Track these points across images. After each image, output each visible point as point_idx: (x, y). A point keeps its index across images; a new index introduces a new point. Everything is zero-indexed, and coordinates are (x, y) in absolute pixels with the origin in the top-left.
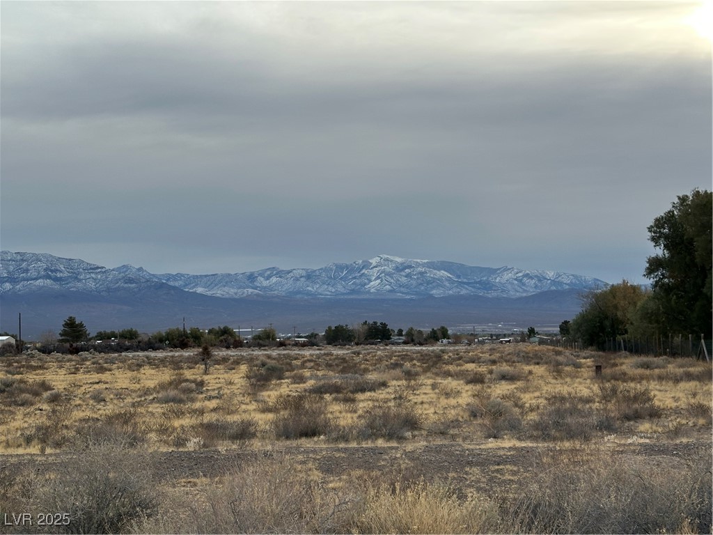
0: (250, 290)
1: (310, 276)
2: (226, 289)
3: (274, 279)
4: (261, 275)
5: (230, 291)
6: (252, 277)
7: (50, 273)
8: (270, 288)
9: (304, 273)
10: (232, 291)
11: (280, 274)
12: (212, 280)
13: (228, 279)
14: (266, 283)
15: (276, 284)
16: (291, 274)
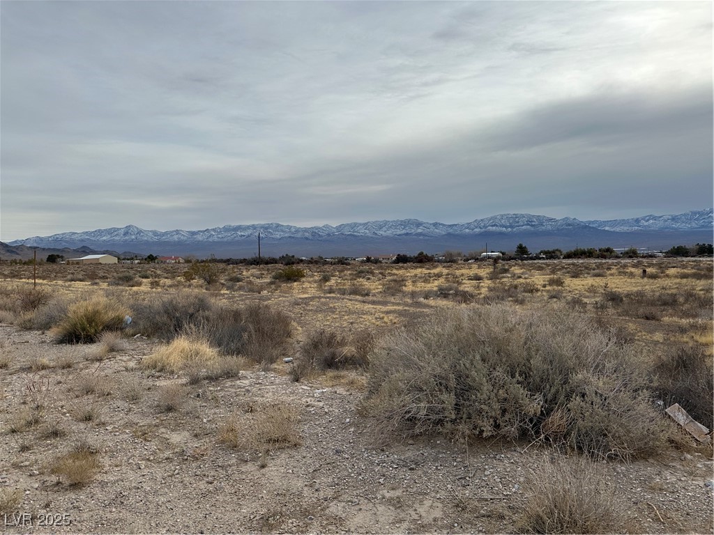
0: (636, 228)
1: (674, 219)
2: (622, 227)
3: (651, 221)
4: (642, 219)
5: (625, 229)
6: (637, 221)
7: (529, 223)
8: (649, 226)
9: (670, 217)
10: (626, 228)
11: (655, 218)
12: (614, 223)
13: (623, 222)
14: (646, 224)
15: (652, 223)
16: (661, 219)
